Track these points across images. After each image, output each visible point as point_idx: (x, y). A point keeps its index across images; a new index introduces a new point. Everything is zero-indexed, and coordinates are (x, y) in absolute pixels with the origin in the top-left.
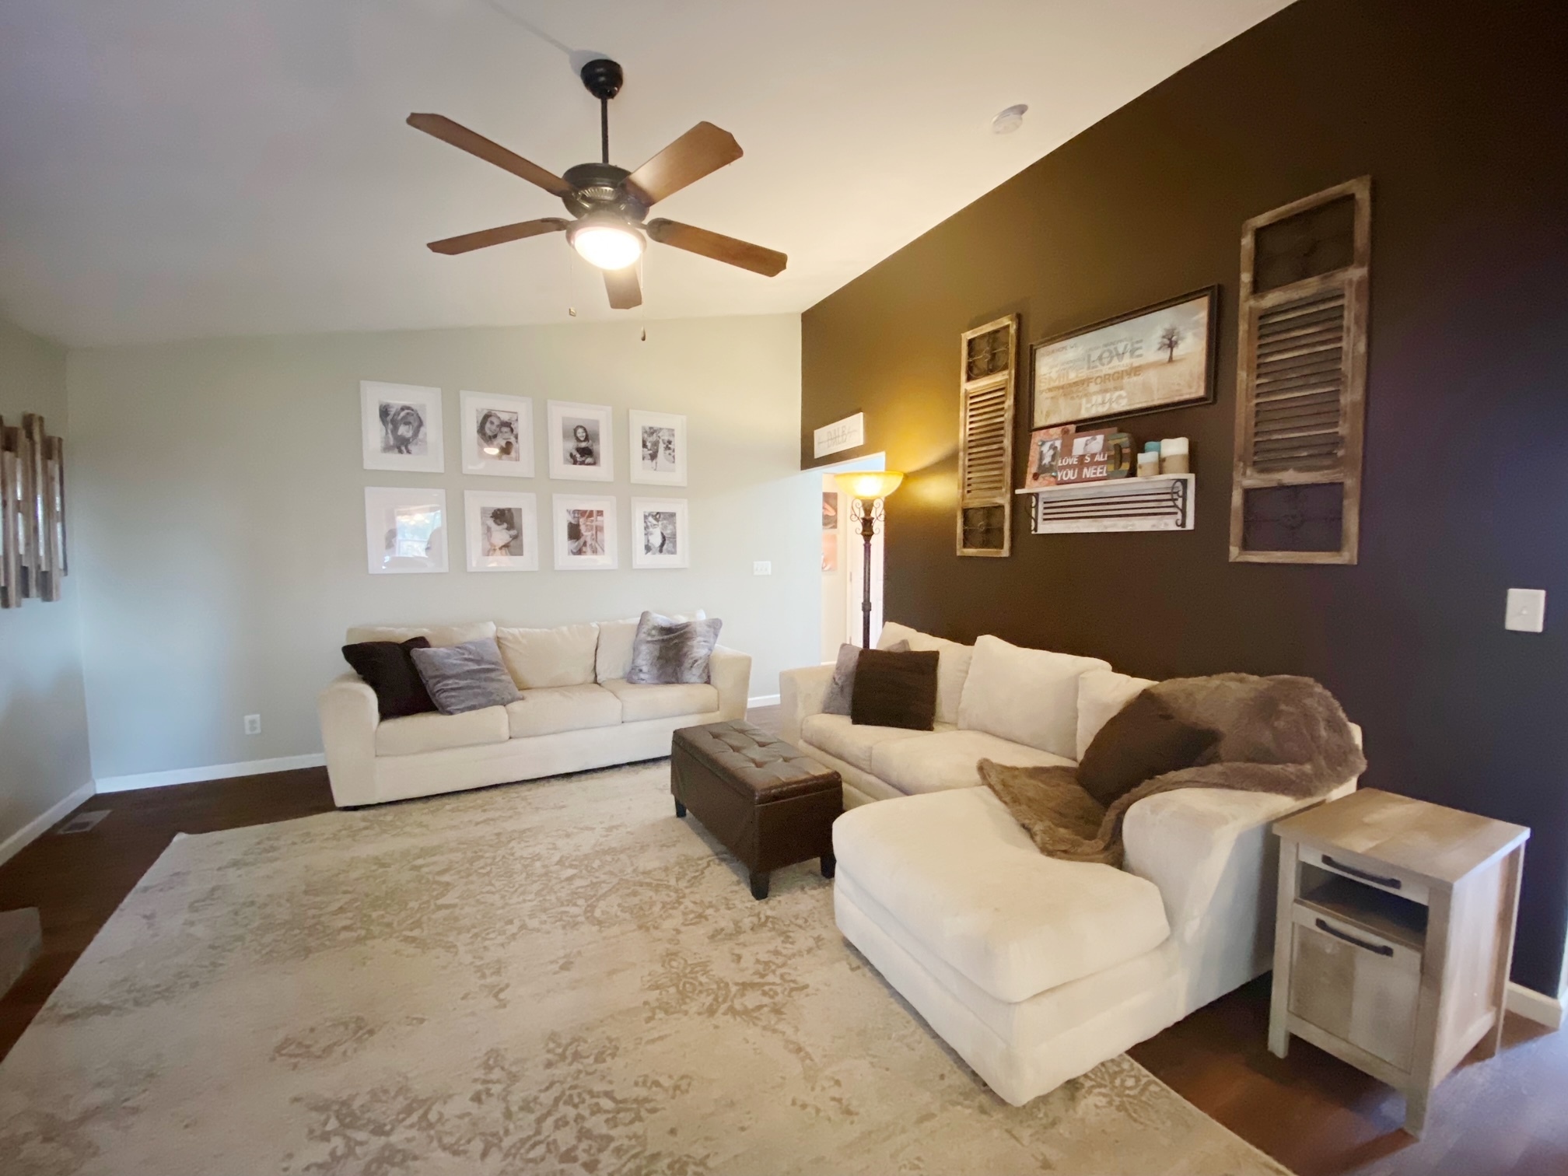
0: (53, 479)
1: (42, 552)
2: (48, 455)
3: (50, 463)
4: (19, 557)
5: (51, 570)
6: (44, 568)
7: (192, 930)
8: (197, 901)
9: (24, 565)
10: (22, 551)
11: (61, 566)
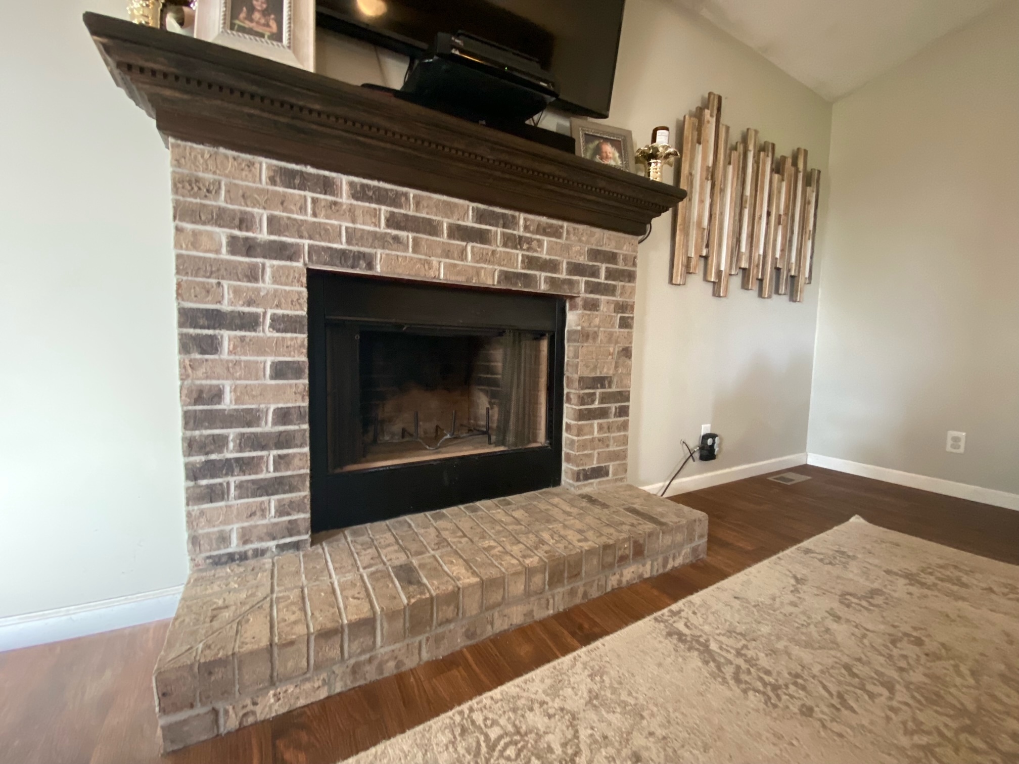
0: (809, 203)
1: (793, 260)
2: (808, 182)
3: (809, 189)
4: (775, 259)
5: (799, 276)
6: (793, 273)
7: (834, 626)
8: (851, 594)
9: (778, 266)
10: (778, 255)
11: (807, 275)
